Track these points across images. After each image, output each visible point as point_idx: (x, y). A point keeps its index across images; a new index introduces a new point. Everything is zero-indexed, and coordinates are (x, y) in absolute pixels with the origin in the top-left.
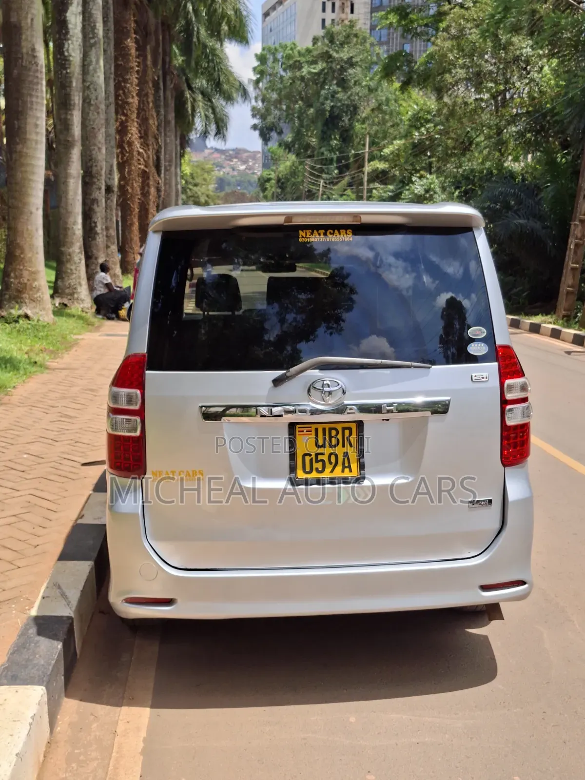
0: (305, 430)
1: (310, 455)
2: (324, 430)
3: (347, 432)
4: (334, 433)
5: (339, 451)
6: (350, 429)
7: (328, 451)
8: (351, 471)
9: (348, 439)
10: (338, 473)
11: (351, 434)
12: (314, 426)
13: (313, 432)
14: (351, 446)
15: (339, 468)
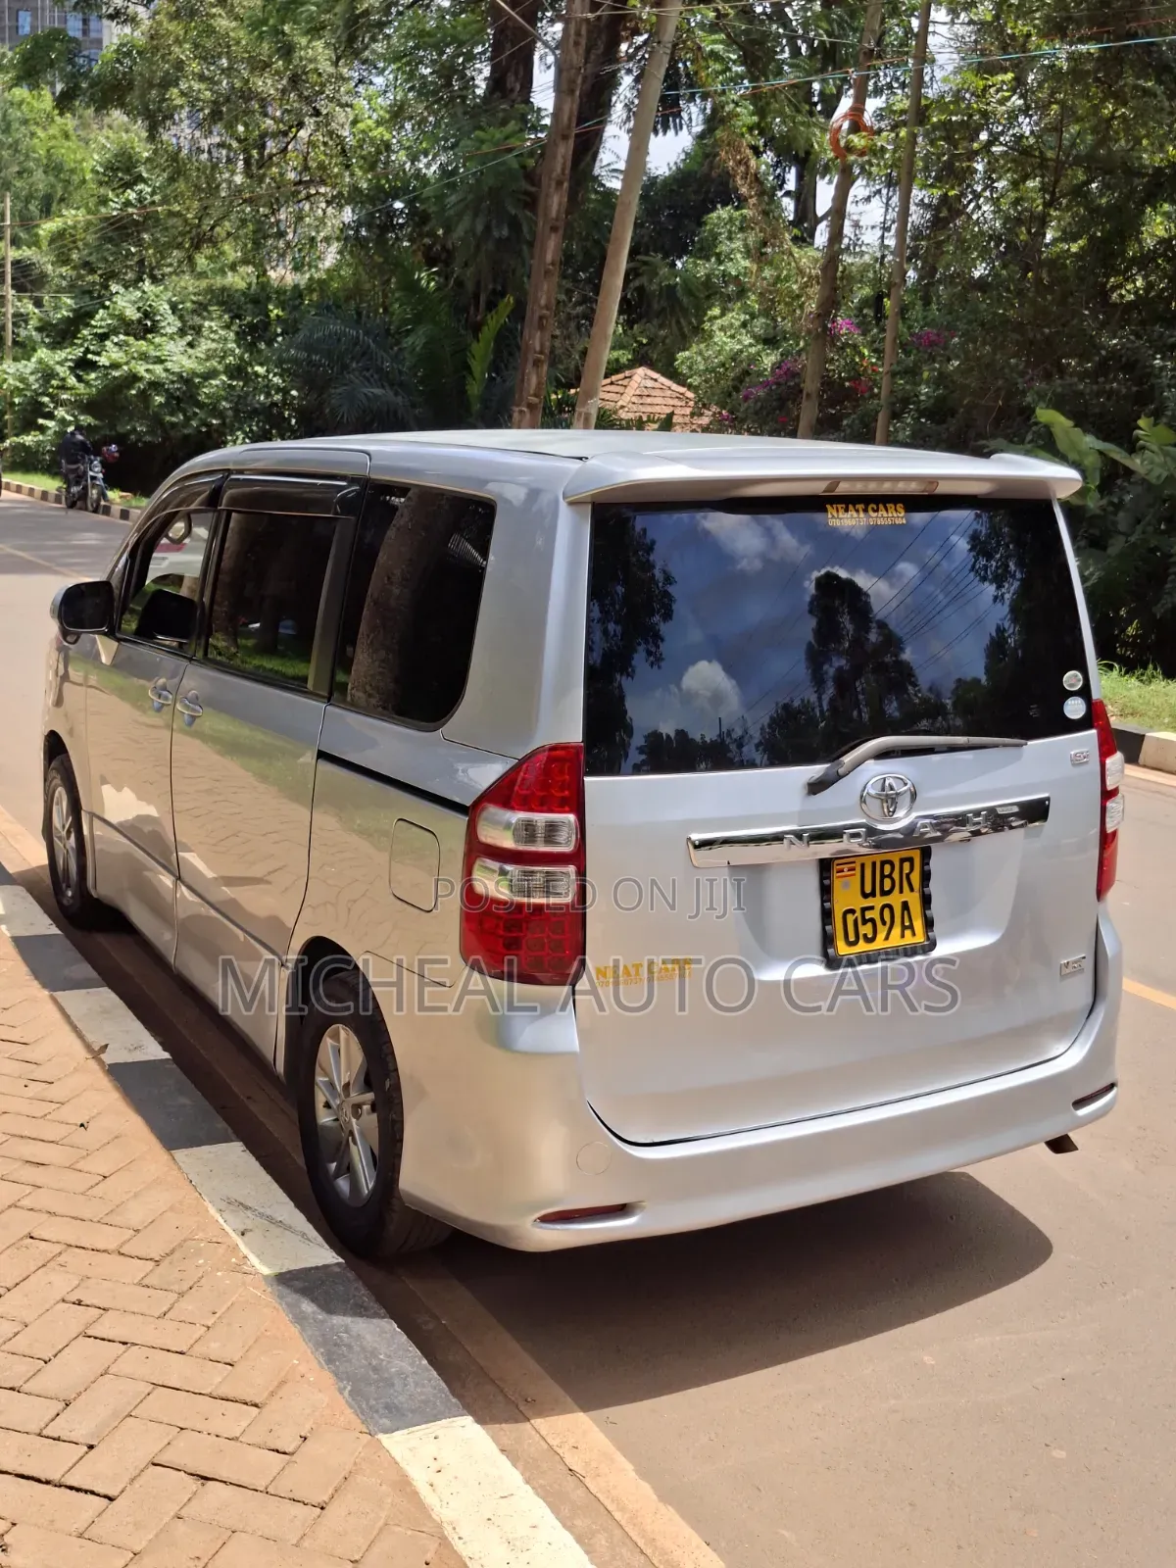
0: (846, 868)
1: (853, 911)
2: (874, 864)
3: (906, 865)
4: (887, 869)
5: (895, 899)
6: (911, 860)
7: (878, 902)
8: (914, 934)
9: (908, 875)
10: (896, 940)
11: (912, 869)
12: (859, 861)
13: (858, 869)
14: (912, 889)
15: (897, 931)
